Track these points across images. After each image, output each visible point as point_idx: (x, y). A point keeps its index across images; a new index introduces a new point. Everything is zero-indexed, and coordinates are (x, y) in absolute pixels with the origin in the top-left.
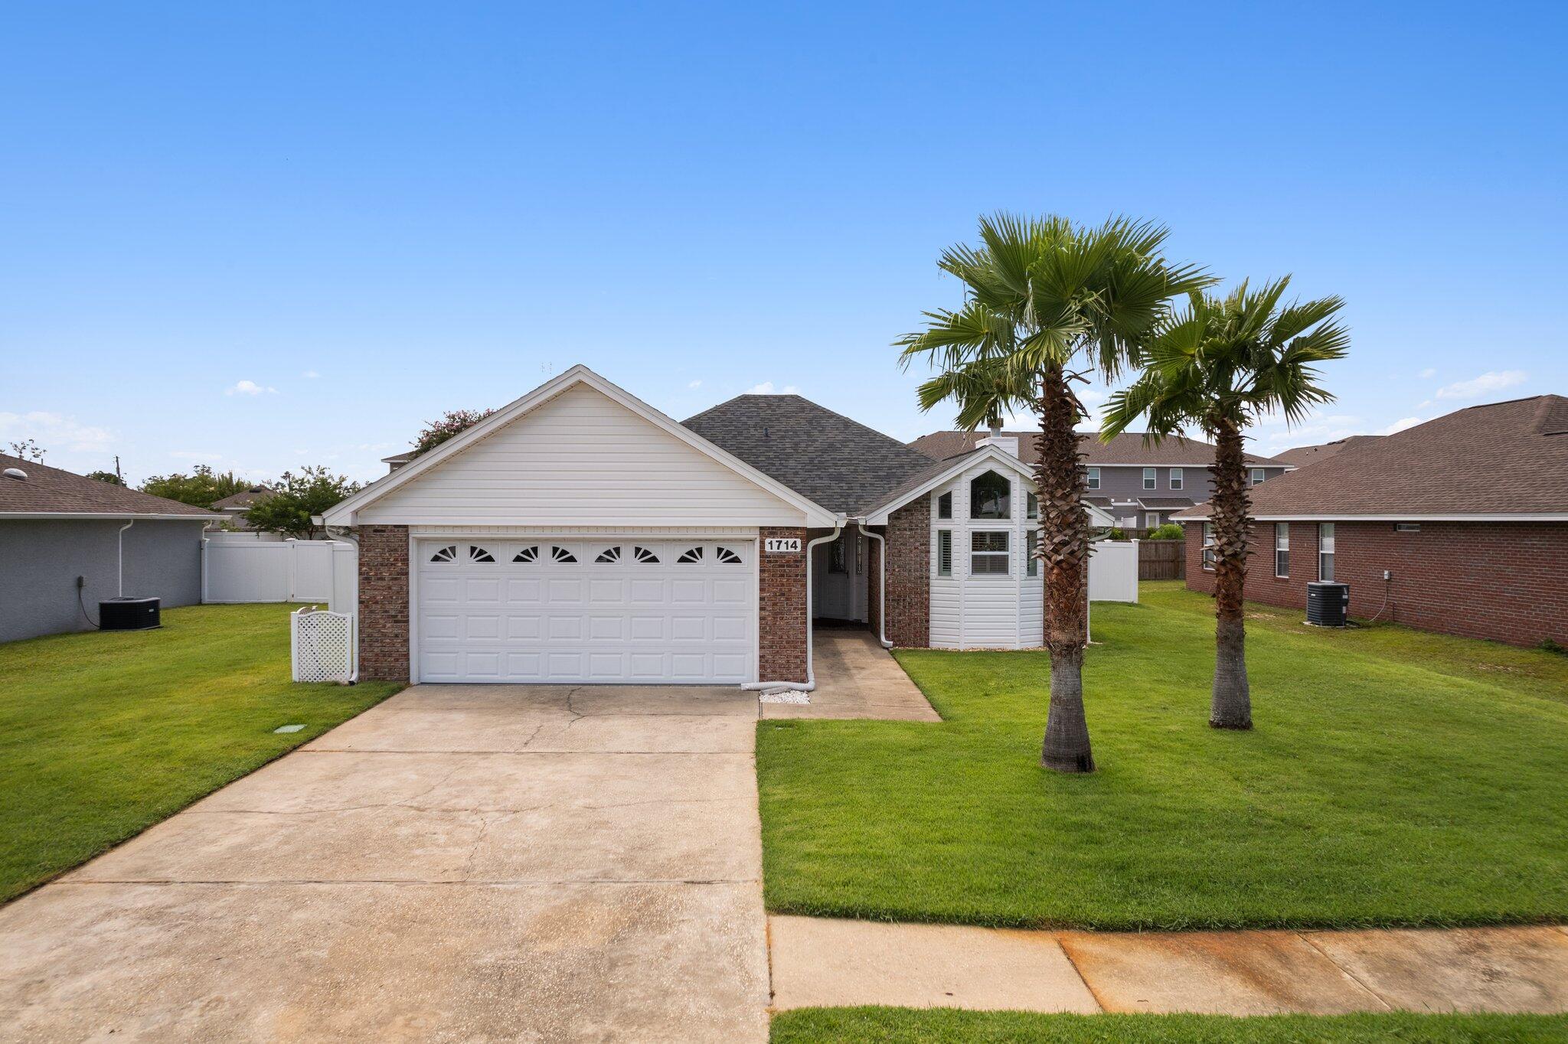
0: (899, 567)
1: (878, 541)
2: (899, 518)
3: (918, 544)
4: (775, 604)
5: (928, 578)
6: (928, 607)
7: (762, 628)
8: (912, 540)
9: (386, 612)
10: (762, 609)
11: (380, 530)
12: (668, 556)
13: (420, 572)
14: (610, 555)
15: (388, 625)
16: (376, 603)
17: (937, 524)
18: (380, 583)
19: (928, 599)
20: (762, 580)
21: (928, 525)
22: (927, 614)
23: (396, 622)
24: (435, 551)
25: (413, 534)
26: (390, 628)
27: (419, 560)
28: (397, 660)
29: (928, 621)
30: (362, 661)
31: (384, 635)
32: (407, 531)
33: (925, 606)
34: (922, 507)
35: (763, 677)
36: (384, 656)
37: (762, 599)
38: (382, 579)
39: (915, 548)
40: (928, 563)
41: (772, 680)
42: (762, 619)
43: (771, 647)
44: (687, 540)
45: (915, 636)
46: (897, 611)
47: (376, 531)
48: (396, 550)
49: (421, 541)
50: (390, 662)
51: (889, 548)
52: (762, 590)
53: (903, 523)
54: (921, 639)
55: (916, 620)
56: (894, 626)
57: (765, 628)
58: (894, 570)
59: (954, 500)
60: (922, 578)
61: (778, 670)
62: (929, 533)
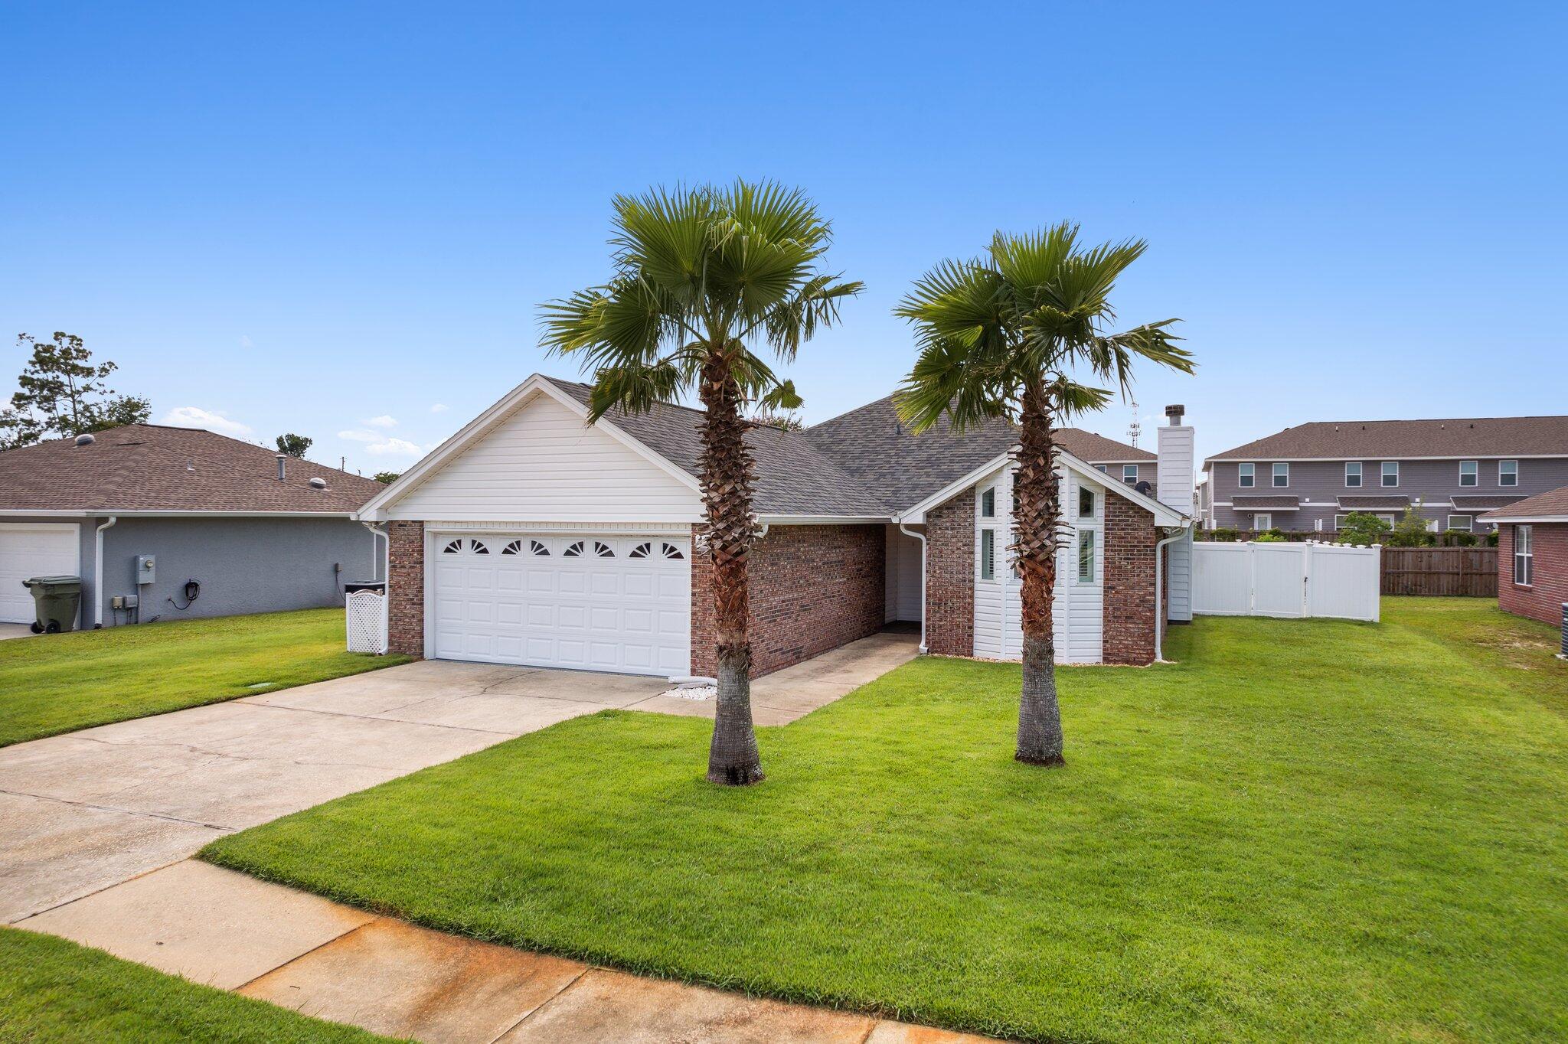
0: (940, 568)
1: (920, 541)
2: (941, 517)
3: (961, 544)
4: (704, 600)
5: (973, 581)
6: (971, 613)
7: (693, 624)
8: (954, 540)
9: (407, 595)
10: (694, 604)
11: (402, 524)
12: (622, 550)
13: (435, 562)
14: (574, 551)
15: (408, 607)
16: (400, 587)
17: (982, 523)
18: (403, 570)
19: (972, 604)
20: (694, 576)
21: (972, 524)
22: (971, 620)
23: (413, 604)
24: (446, 544)
25: (427, 529)
26: (409, 610)
27: (433, 551)
28: (413, 637)
29: (971, 628)
30: (391, 636)
31: (405, 615)
32: (422, 525)
33: (969, 610)
34: (964, 504)
35: (694, 672)
36: (405, 633)
37: (693, 594)
38: (404, 567)
39: (957, 549)
40: (972, 565)
41: (701, 675)
42: (693, 614)
43: (701, 642)
44: (637, 536)
45: (957, 643)
46: (938, 615)
47: (400, 525)
48: (413, 542)
49: (436, 535)
50: (409, 638)
51: (930, 548)
52: (693, 586)
53: (945, 522)
54: (963, 647)
55: (958, 626)
56: (935, 631)
57: (695, 623)
58: (935, 572)
59: (997, 497)
60: (965, 581)
61: (707, 666)
62: (974, 533)
